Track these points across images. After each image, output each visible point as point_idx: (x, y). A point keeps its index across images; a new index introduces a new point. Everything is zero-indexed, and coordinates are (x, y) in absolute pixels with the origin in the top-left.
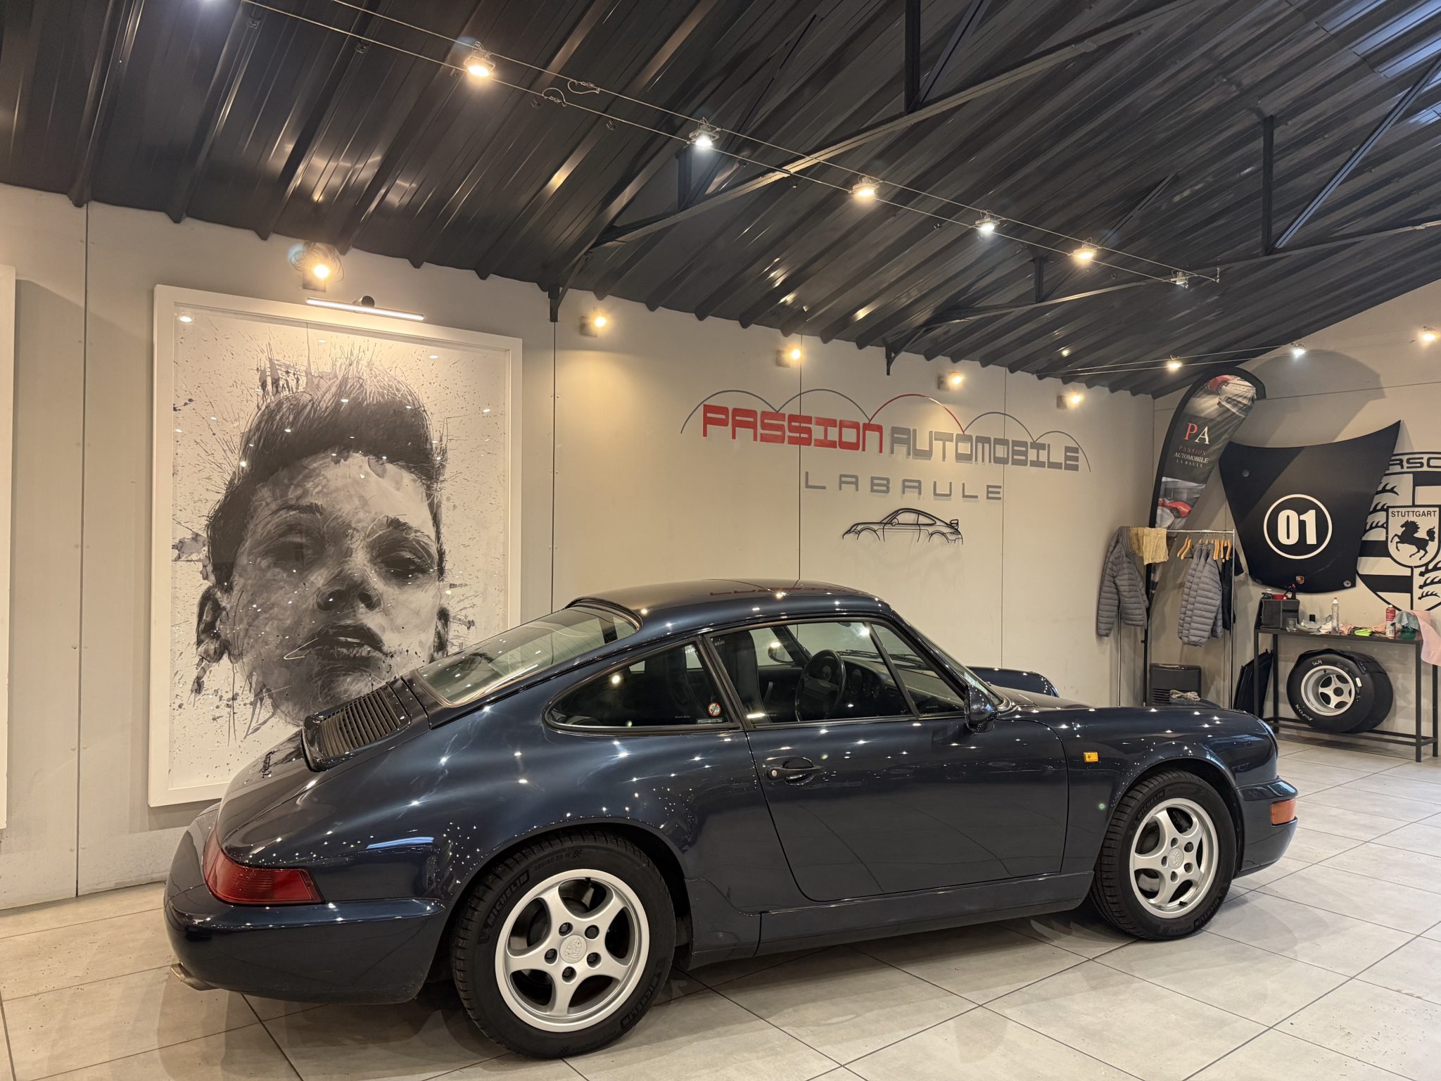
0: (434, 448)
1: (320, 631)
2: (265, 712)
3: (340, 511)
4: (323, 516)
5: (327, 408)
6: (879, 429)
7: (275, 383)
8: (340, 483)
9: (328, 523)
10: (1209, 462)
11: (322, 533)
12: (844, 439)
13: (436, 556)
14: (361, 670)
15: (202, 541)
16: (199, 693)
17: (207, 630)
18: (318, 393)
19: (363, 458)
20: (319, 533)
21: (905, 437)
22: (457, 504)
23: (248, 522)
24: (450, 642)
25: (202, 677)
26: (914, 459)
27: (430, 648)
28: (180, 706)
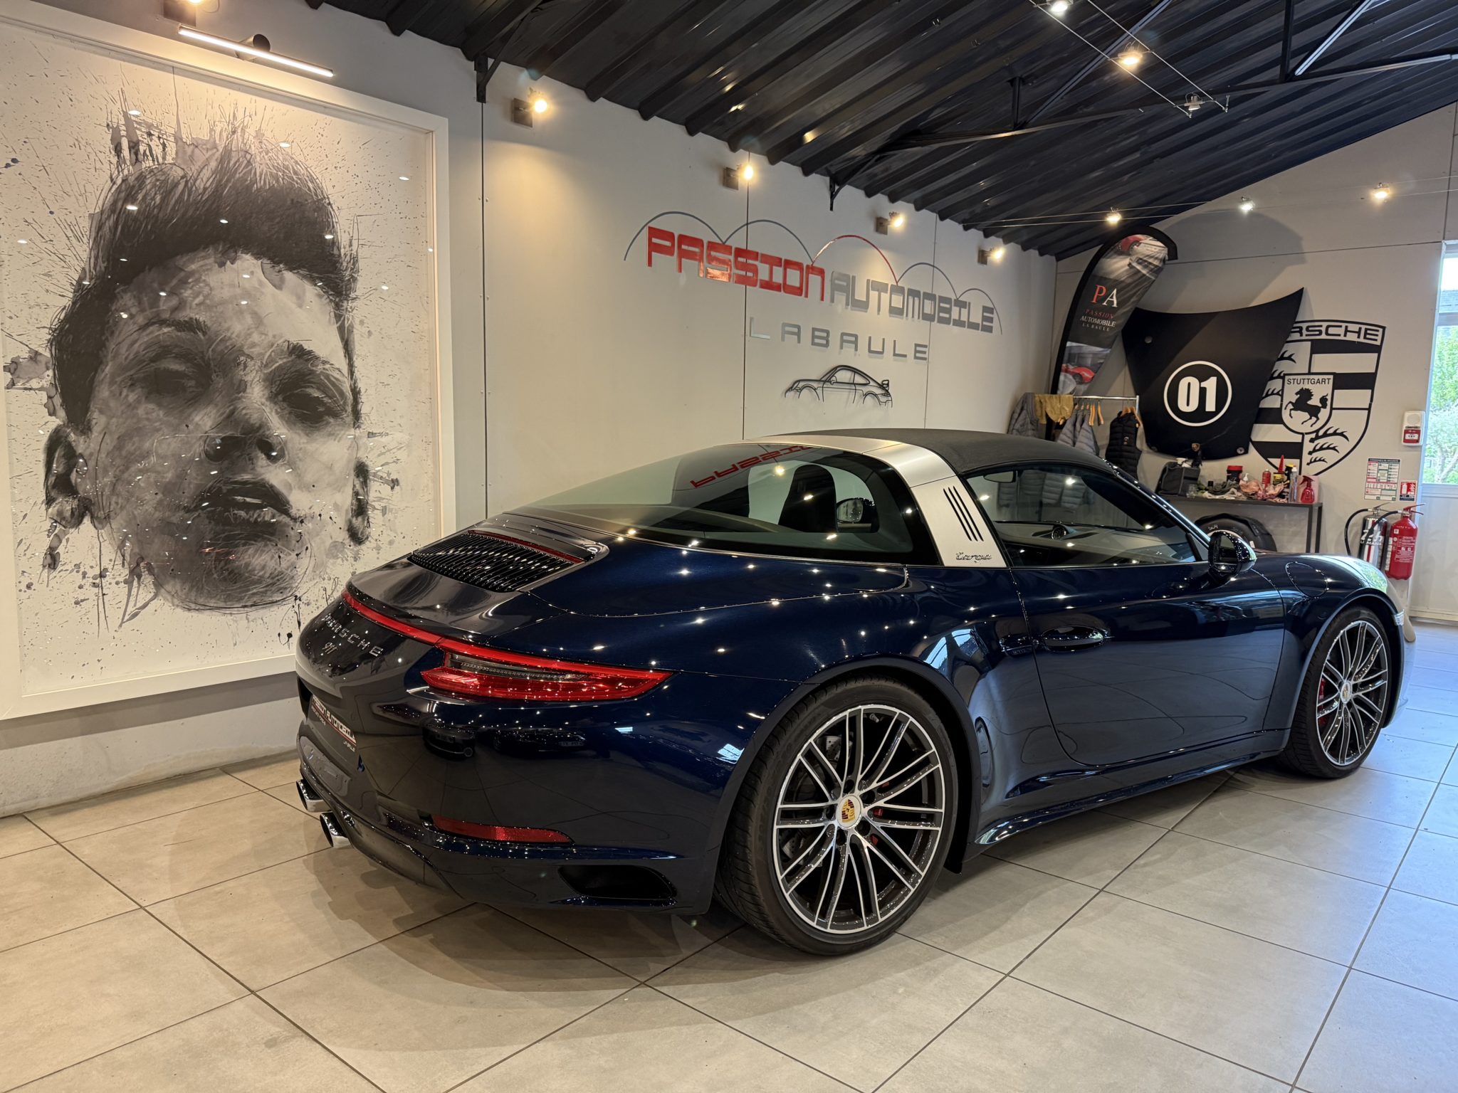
0: (342, 254)
1: (210, 488)
2: (144, 591)
3: (228, 329)
4: (207, 337)
5: (205, 189)
6: (821, 272)
7: (133, 148)
8: (226, 293)
9: (213, 347)
10: (1116, 326)
11: (206, 358)
12: (789, 283)
13: (351, 397)
14: (264, 539)
15: (44, 362)
16: (55, 569)
17: (60, 485)
18: (193, 169)
19: (255, 261)
20: (202, 358)
21: (845, 284)
22: (372, 331)
23: (107, 339)
24: (371, 505)
25: (57, 548)
26: (852, 310)
27: (347, 511)
28: (29, 586)
